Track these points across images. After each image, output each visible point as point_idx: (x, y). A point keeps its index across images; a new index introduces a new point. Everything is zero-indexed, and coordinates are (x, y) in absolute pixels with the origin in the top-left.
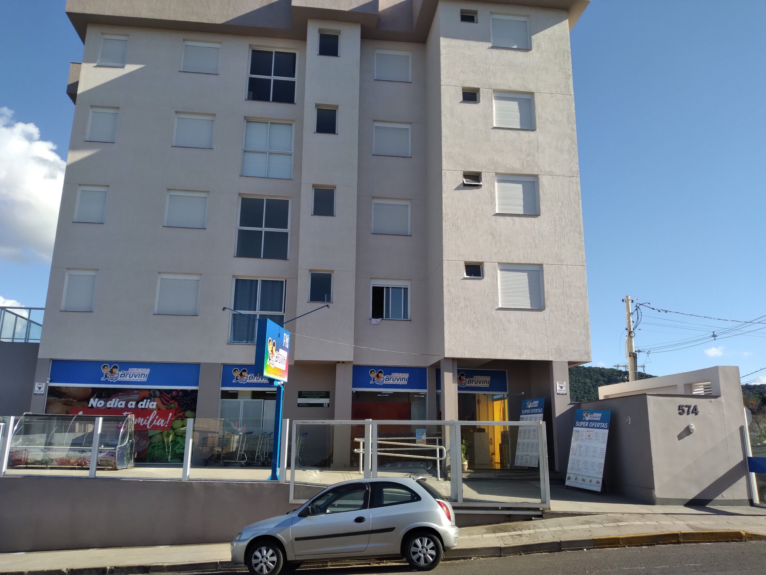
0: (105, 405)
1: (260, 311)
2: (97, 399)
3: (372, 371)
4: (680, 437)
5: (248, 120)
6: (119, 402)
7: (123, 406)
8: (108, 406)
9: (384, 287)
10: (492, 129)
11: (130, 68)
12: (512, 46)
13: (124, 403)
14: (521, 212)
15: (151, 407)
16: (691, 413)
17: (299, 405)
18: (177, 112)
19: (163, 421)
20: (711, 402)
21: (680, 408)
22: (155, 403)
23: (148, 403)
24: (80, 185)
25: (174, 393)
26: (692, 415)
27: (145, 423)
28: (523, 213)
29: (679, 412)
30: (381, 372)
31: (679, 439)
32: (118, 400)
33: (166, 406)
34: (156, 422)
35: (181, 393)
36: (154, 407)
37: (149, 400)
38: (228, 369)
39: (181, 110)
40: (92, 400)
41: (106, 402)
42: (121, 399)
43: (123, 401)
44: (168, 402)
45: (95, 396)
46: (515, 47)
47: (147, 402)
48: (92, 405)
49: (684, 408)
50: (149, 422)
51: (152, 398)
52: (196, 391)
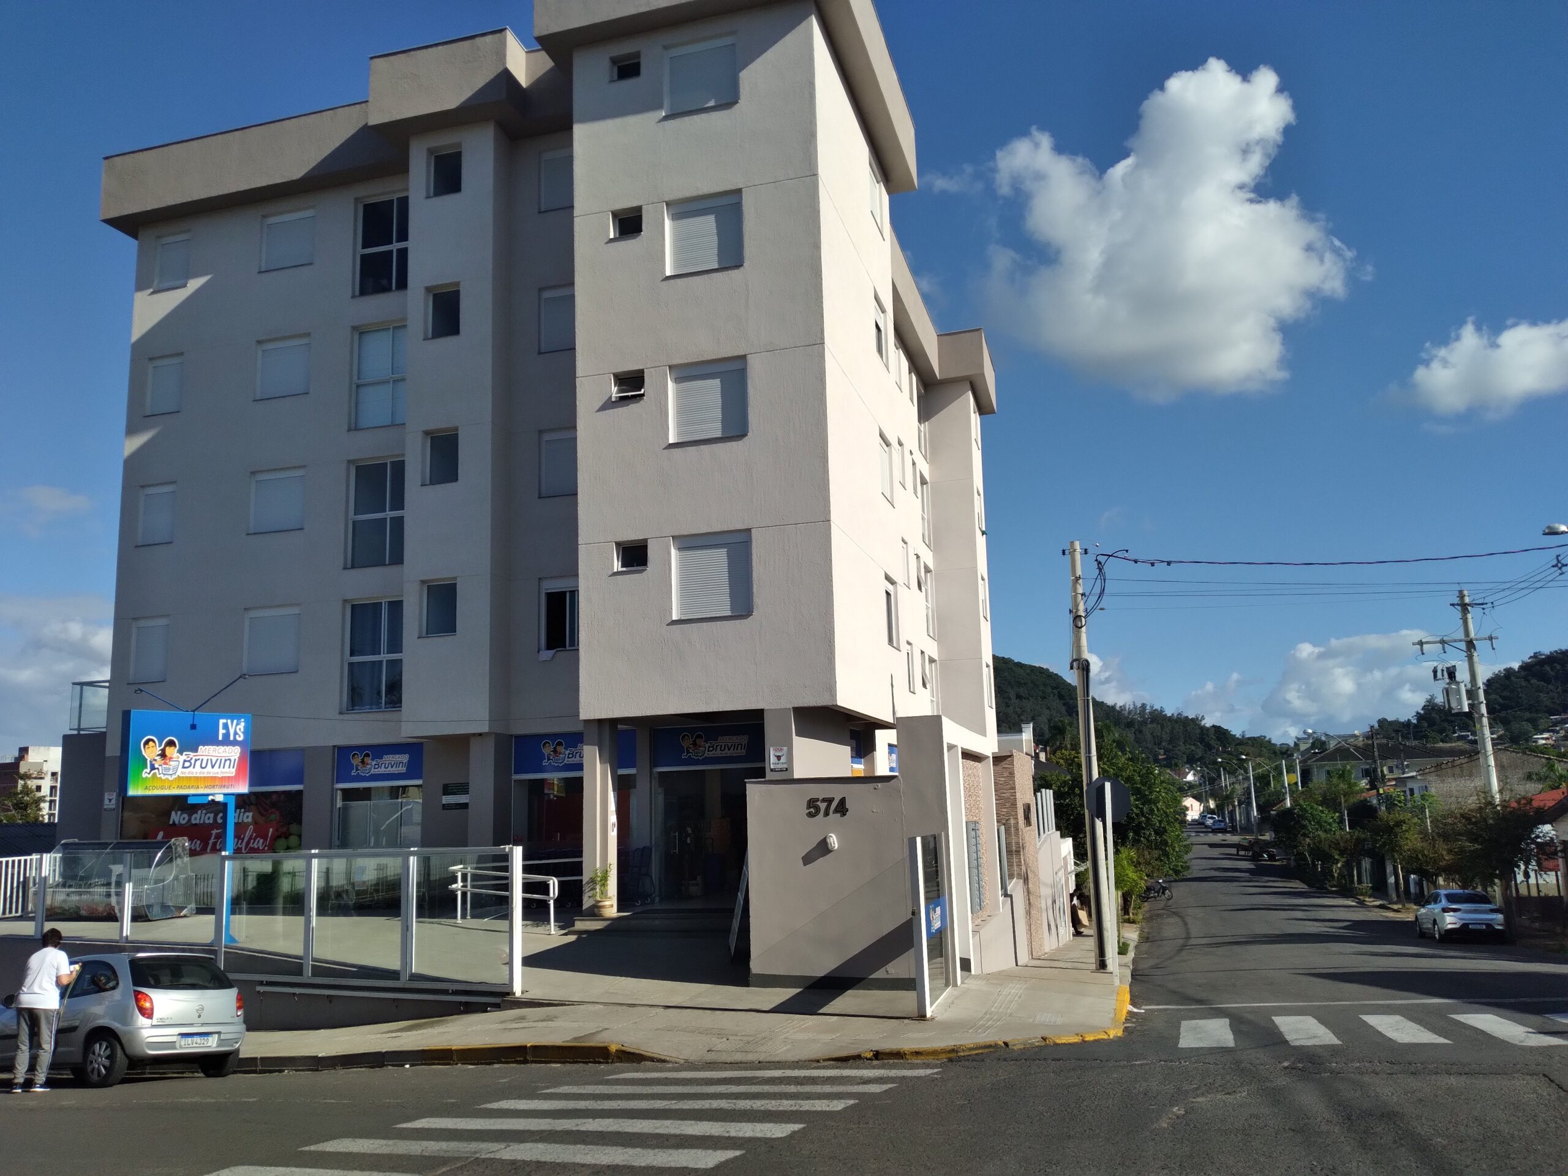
0: (190, 820)
1: (388, 653)
2: (179, 812)
3: (546, 743)
4: (808, 859)
5: (361, 331)
6: (206, 814)
7: (211, 821)
8: (193, 822)
9: (565, 592)
10: (663, 280)
11: (194, 284)
12: (705, 104)
13: (212, 815)
14: (718, 434)
15: (246, 821)
16: (834, 813)
17: (446, 807)
18: (259, 342)
19: (261, 841)
20: (875, 789)
21: (812, 803)
22: (250, 814)
23: (242, 814)
24: (143, 487)
25: (274, 797)
26: (834, 817)
27: (239, 845)
28: (720, 436)
29: (808, 811)
30: (560, 744)
31: (805, 864)
32: (204, 812)
33: (264, 818)
34: (253, 843)
35: (283, 796)
36: (250, 820)
37: (243, 810)
38: (343, 753)
39: (264, 338)
40: (173, 813)
41: (190, 816)
42: (209, 810)
43: (211, 813)
44: (267, 811)
45: (177, 808)
46: (712, 103)
47: (240, 812)
48: (174, 821)
49: (818, 803)
50: (244, 843)
51: (247, 807)
52: (300, 793)
